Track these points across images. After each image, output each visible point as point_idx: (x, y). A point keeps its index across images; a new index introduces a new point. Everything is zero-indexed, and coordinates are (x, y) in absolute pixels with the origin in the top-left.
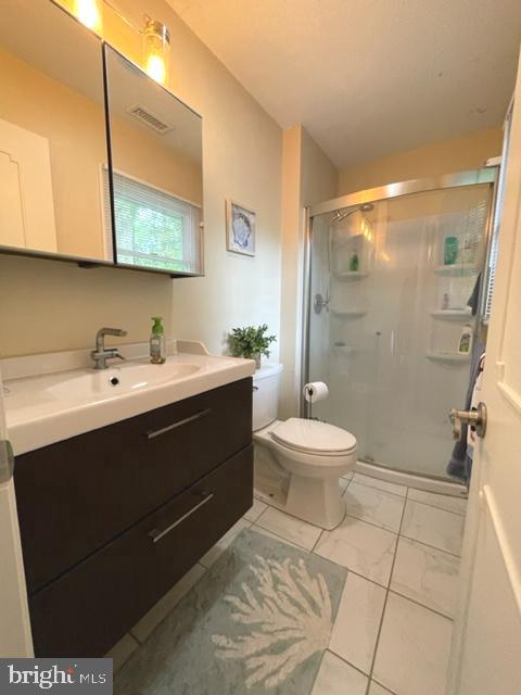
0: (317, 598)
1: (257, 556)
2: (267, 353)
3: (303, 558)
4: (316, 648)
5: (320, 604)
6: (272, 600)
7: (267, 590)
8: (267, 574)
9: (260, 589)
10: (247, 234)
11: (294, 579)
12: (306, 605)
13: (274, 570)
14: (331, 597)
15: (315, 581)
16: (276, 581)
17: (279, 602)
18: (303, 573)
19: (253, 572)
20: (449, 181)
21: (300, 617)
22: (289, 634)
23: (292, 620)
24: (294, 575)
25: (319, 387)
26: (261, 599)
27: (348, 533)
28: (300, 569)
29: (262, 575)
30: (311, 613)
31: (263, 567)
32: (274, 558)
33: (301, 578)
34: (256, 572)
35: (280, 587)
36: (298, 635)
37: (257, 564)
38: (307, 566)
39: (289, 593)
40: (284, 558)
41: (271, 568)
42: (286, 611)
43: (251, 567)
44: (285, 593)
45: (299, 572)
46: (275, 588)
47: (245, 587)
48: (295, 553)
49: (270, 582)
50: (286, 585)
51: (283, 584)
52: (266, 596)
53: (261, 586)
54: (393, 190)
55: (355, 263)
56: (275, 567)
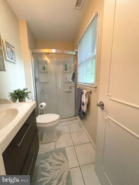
0: (62, 159)
1: (41, 161)
2: (28, 97)
3: (54, 152)
4: (68, 171)
5: (64, 160)
6: (52, 169)
7: (50, 168)
8: (47, 164)
9: (47, 170)
10: (12, 55)
11: (54, 159)
12: (61, 163)
13: (48, 161)
14: (65, 156)
15: (60, 156)
16: (50, 163)
17: (54, 168)
18: (56, 156)
19: (42, 167)
20: (66, 52)
21: (61, 167)
22: (61, 173)
23: (60, 170)
24: (54, 158)
25: (44, 104)
26: (49, 172)
27: (60, 139)
28: (54, 155)
29: (45, 165)
30: (63, 164)
31: (44, 163)
32: (46, 158)
33: (56, 158)
34: (43, 166)
35: (52, 164)
36: (63, 172)
37: (42, 163)
38: (56, 153)
39: (55, 164)
40: (49, 156)
41: (47, 161)
42: (57, 169)
43: (41, 166)
44: (54, 165)
45: (54, 156)
46: (51, 166)
47: (42, 173)
48: (51, 152)
49: (49, 165)
50: (53, 162)
51: (52, 163)
52: (50, 170)
53: (47, 168)
54: (54, 51)
55: (44, 68)
56: (48, 160)
